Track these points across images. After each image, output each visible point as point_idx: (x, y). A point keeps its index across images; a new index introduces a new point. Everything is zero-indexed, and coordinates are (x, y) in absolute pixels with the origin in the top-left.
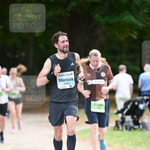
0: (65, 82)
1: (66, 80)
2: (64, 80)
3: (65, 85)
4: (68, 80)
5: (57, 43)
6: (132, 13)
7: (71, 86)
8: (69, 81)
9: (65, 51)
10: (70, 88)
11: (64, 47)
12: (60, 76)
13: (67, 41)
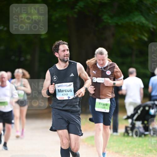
0: (63, 93)
1: (64, 91)
2: (62, 91)
3: (63, 96)
4: (66, 91)
5: (58, 52)
6: (142, 13)
9: (66, 60)
10: (68, 99)
11: (64, 57)
12: (59, 86)
13: (67, 50)
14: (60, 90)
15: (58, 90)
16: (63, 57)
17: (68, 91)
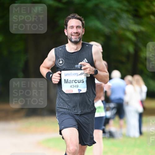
0: (72, 84)
4: (76, 81)
7: (80, 90)
10: (78, 92)
11: (72, 35)
12: (66, 75)
13: (77, 27)
14: (67, 80)
15: (65, 80)
16: (70, 36)
17: (79, 82)
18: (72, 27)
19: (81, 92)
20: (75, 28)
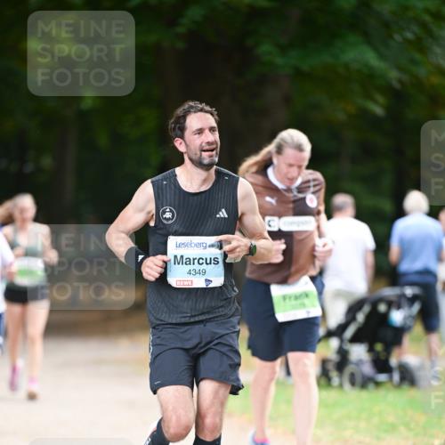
0: (191, 267)
1: (196, 261)
2: (189, 261)
3: (190, 278)
4: (201, 261)
5: (183, 137)
7: (208, 281)
8: (204, 266)
9: (206, 161)
10: (205, 286)
11: (202, 150)
12: (179, 246)
13: (212, 129)
14: (182, 257)
15: (176, 257)
16: (198, 153)
17: (208, 262)
18: (200, 131)
19: (210, 286)
20: (207, 131)
